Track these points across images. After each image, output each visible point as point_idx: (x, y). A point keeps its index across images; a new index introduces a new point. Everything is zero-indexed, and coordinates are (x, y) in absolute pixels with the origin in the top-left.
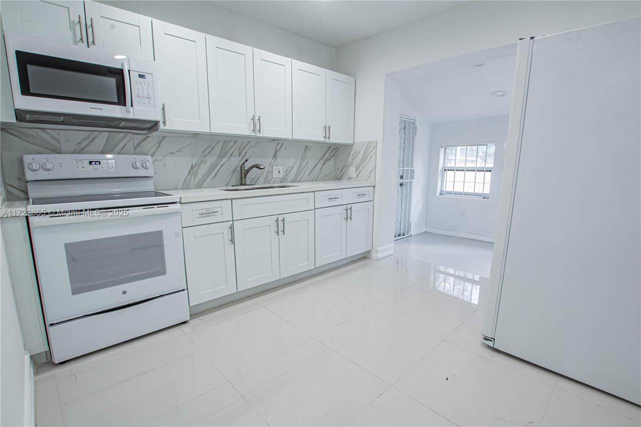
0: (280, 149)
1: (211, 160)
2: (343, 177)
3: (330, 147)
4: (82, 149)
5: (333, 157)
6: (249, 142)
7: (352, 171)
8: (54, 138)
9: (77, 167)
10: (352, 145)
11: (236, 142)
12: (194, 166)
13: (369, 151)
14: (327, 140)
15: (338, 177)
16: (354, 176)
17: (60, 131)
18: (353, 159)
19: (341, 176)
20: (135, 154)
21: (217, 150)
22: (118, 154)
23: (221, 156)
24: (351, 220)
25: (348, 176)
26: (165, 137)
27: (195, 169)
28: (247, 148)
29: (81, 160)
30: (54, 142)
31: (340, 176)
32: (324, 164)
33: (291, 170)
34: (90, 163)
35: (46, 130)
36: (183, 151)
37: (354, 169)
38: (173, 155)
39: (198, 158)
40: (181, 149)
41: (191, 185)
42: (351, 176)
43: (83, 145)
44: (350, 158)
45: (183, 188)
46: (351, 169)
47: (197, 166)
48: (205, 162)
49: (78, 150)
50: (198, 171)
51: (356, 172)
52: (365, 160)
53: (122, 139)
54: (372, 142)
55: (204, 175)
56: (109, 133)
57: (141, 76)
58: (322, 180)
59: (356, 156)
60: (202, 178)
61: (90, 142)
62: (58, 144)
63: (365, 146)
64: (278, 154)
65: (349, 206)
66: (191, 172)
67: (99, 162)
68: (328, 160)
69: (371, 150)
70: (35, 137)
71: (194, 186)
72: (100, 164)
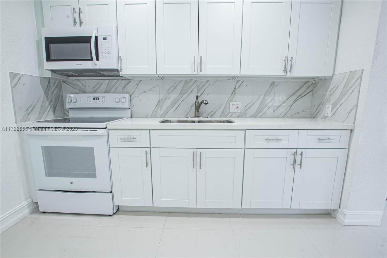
0: (239, 86)
1: (173, 96)
2: (318, 115)
3: (307, 82)
4: (96, 90)
5: (311, 93)
6: (208, 80)
7: (328, 110)
8: (83, 85)
9: (87, 101)
10: (331, 78)
11: (195, 82)
12: (160, 100)
13: (350, 85)
14: (289, 74)
15: (313, 115)
16: (330, 115)
17: (86, 81)
18: (331, 95)
19: (317, 114)
20: (122, 93)
21: (179, 88)
22: (113, 93)
23: (182, 93)
24: (300, 168)
25: (323, 115)
26: (141, 81)
27: (161, 104)
28: (206, 86)
29: (90, 97)
30: (83, 87)
31: (315, 114)
32: (296, 101)
33: (251, 106)
34: (94, 99)
35: (80, 81)
36: (153, 90)
37: (331, 106)
38: (146, 93)
39: (163, 96)
40: (152, 89)
41: (157, 115)
42: (326, 115)
43: (96, 88)
44: (328, 94)
45: (151, 117)
46: (327, 106)
47: (162, 101)
48: (169, 98)
49: (93, 91)
50: (163, 105)
51: (332, 111)
52: (344, 96)
53: (116, 83)
54: (355, 71)
55: (167, 108)
56: (108, 80)
57: (105, 39)
58: (292, 117)
59: (334, 92)
60: (166, 110)
61: (99, 86)
62: (85, 88)
63: (346, 78)
64: (237, 90)
65: (300, 151)
66: (158, 106)
67: (98, 98)
68: (301, 96)
69: (353, 82)
70: (75, 84)
71: (159, 116)
72: (98, 99)
